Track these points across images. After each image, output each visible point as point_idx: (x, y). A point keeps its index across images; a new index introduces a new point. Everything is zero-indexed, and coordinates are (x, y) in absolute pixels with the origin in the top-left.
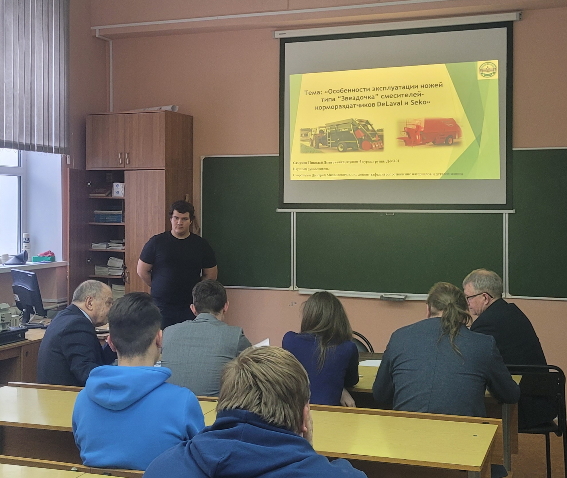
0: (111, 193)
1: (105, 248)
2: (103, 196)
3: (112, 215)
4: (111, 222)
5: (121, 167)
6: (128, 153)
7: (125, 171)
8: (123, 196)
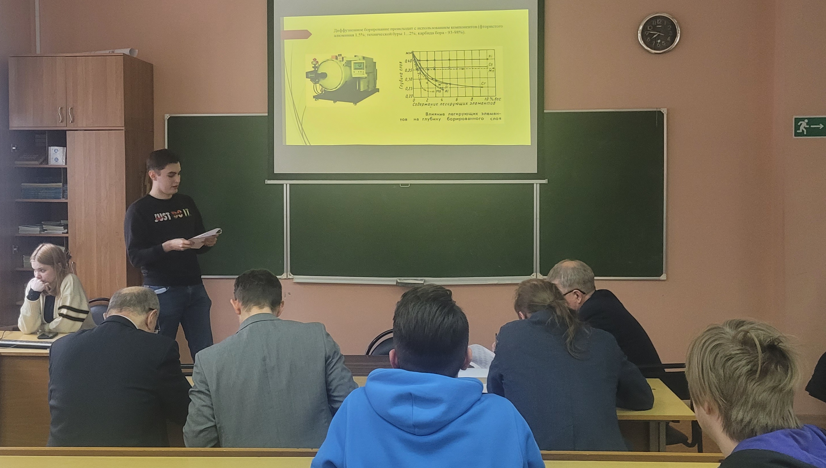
0: (46, 160)
1: (38, 233)
2: (35, 164)
3: (47, 189)
4: (45, 198)
5: (61, 127)
6: (71, 108)
7: (67, 132)
8: (64, 164)
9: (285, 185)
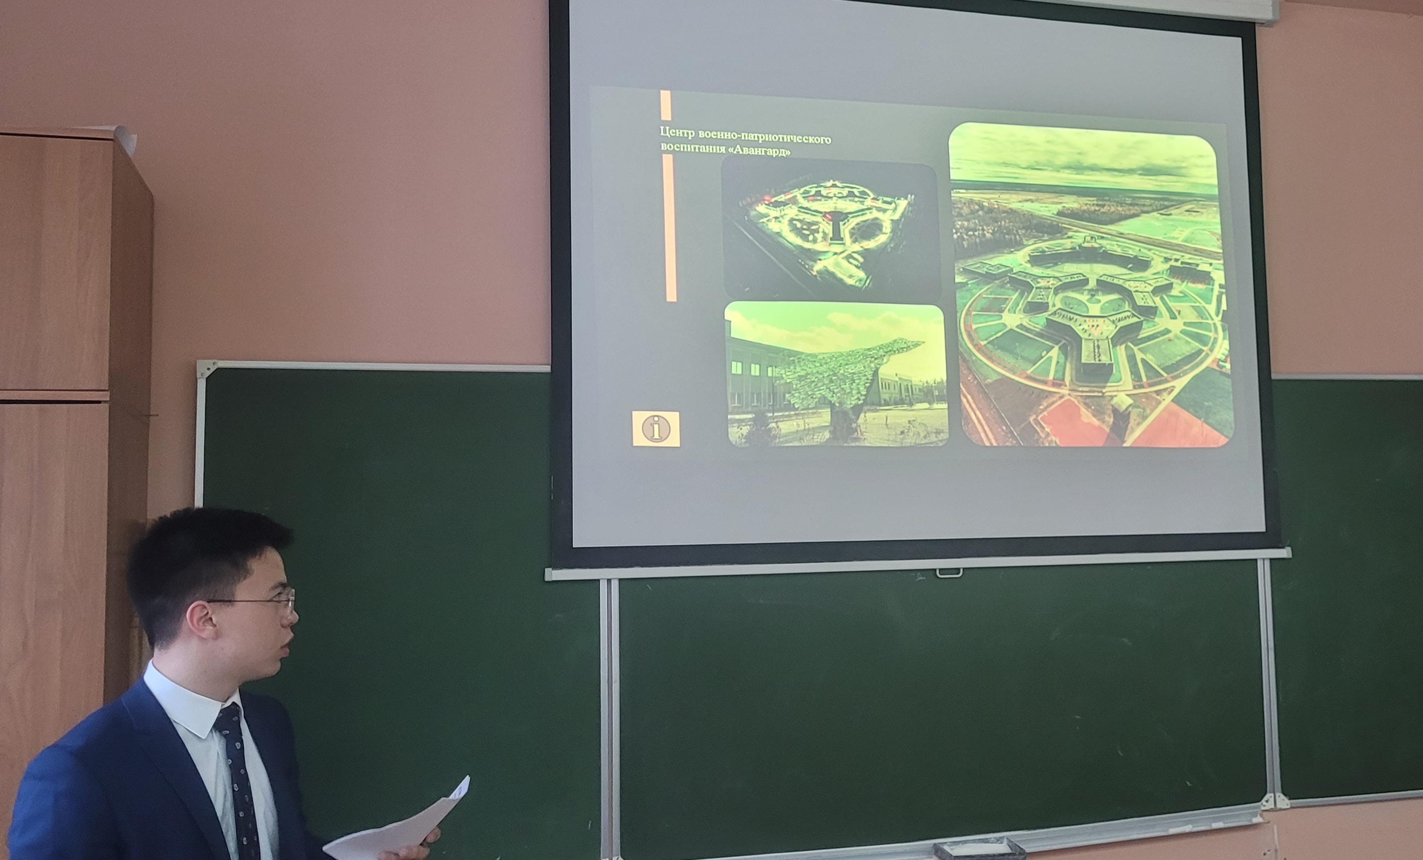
9: (603, 586)
